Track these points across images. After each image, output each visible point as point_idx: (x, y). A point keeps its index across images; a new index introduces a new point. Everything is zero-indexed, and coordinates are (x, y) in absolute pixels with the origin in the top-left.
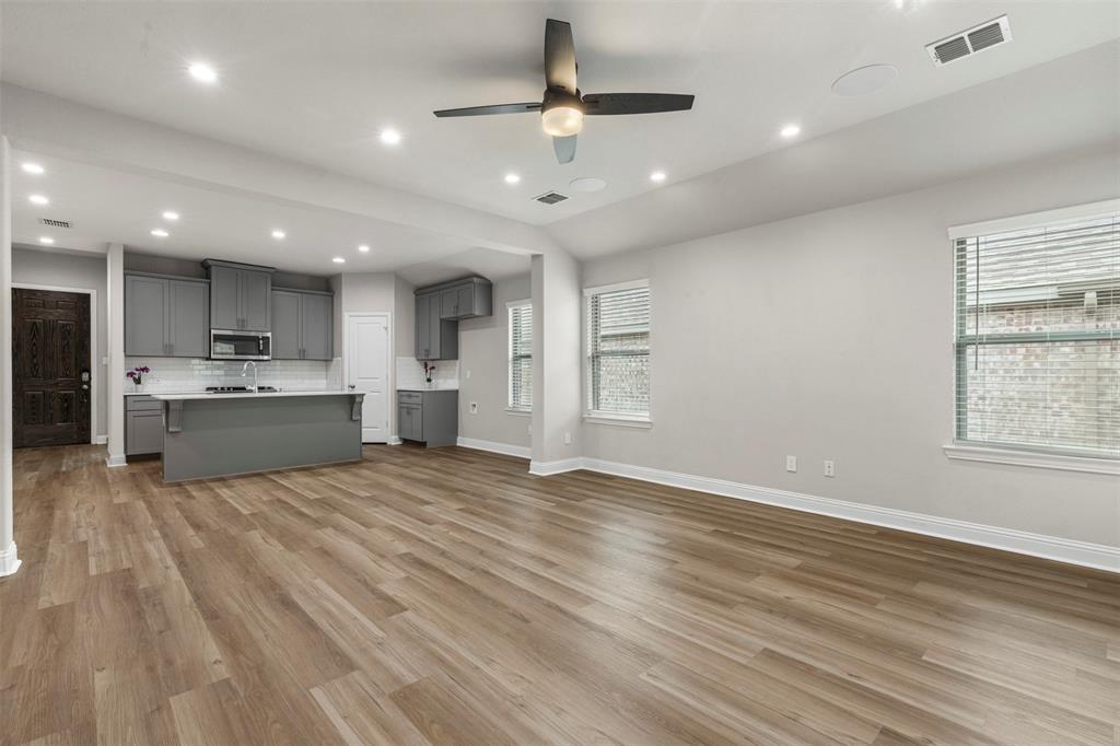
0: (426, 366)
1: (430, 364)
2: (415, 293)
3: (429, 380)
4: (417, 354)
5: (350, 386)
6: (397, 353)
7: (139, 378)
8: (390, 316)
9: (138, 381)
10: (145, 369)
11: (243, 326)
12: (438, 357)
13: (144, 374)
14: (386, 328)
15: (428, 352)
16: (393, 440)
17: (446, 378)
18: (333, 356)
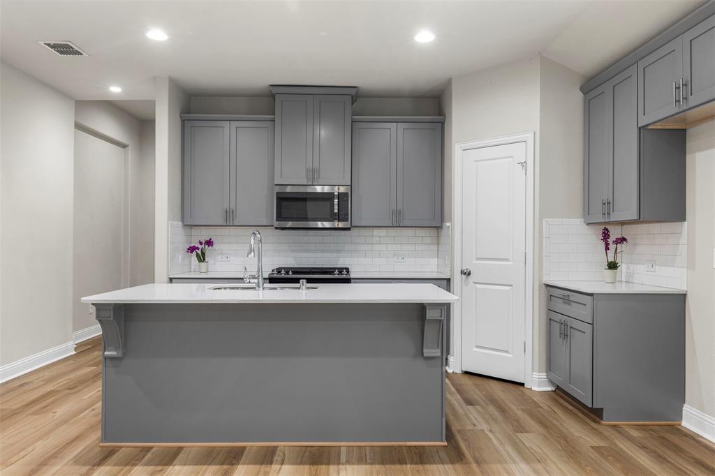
0: (606, 235)
1: (615, 233)
2: (581, 89)
3: (613, 266)
4: (587, 210)
5: (462, 272)
6: (545, 210)
7: (203, 254)
8: (531, 143)
9: (202, 258)
10: (209, 243)
11: (313, 179)
12: (635, 217)
13: (208, 250)
14: (524, 164)
15: (608, 205)
16: (537, 382)
17: (653, 263)
18: (442, 220)
